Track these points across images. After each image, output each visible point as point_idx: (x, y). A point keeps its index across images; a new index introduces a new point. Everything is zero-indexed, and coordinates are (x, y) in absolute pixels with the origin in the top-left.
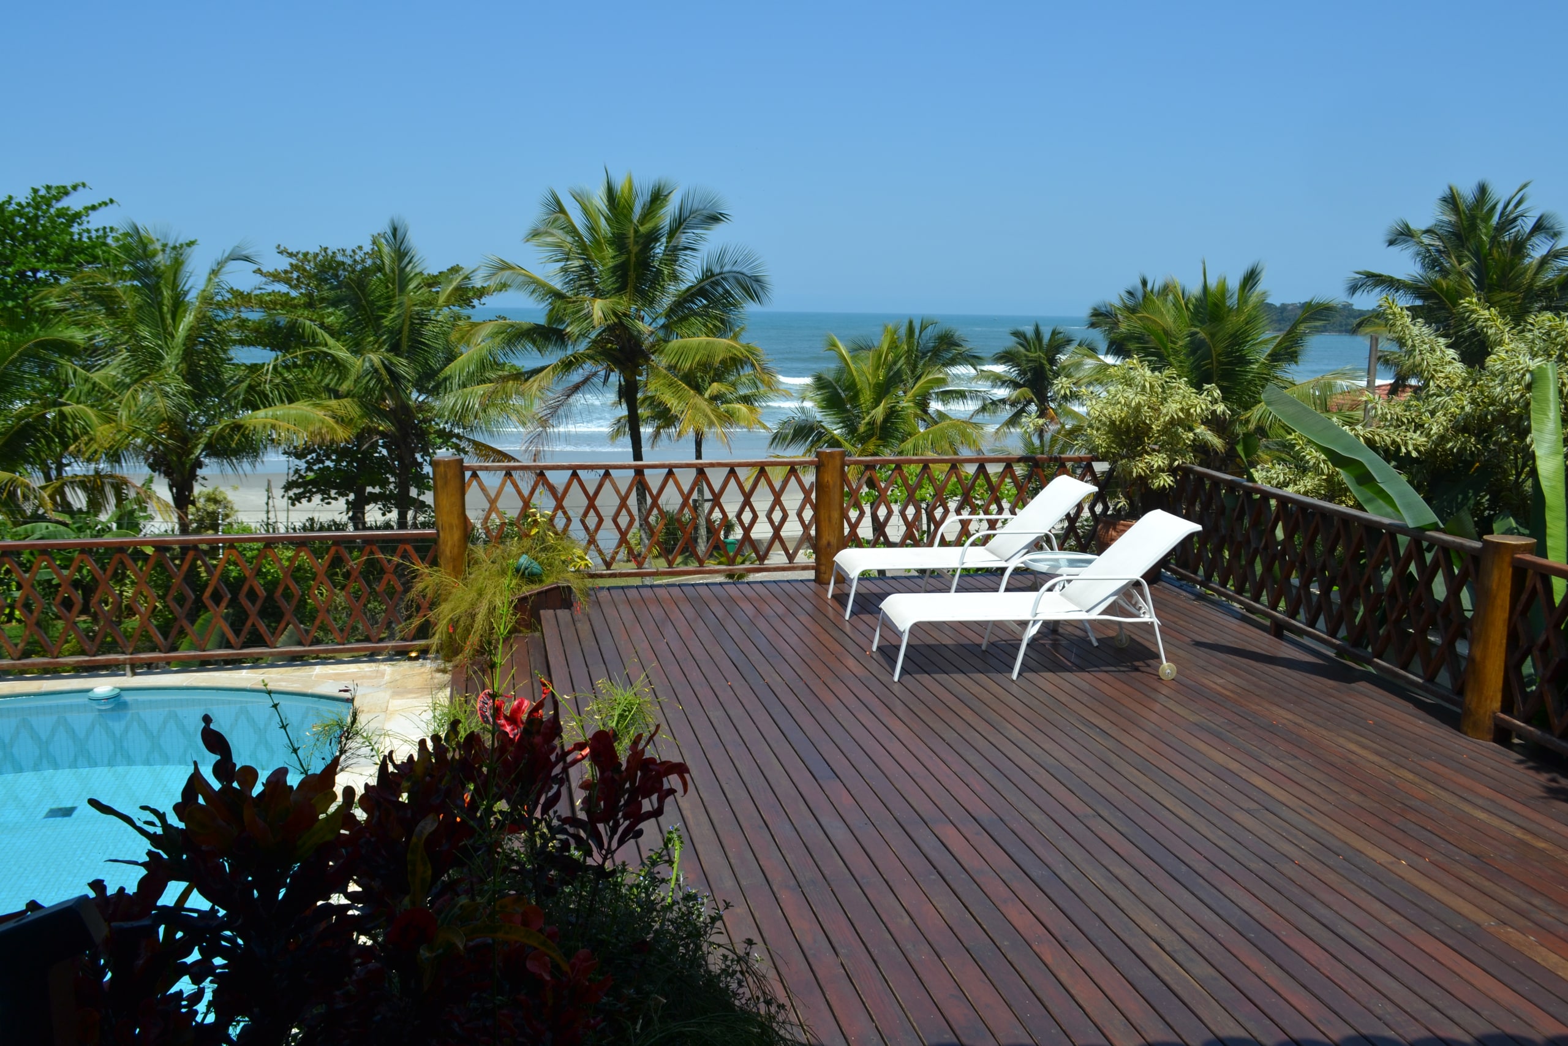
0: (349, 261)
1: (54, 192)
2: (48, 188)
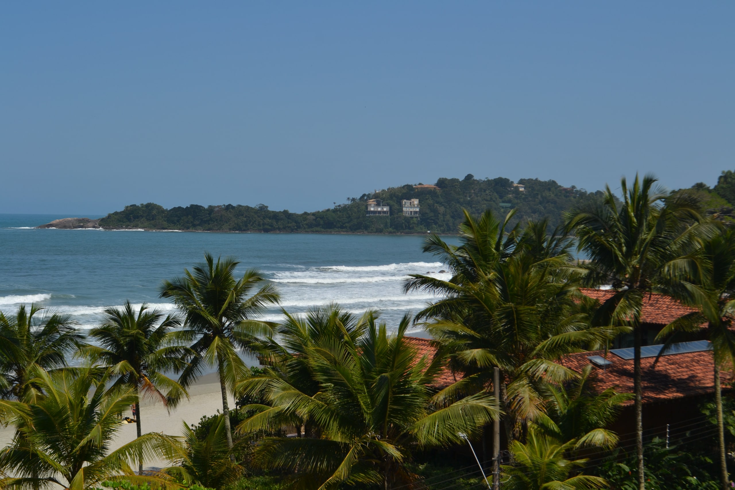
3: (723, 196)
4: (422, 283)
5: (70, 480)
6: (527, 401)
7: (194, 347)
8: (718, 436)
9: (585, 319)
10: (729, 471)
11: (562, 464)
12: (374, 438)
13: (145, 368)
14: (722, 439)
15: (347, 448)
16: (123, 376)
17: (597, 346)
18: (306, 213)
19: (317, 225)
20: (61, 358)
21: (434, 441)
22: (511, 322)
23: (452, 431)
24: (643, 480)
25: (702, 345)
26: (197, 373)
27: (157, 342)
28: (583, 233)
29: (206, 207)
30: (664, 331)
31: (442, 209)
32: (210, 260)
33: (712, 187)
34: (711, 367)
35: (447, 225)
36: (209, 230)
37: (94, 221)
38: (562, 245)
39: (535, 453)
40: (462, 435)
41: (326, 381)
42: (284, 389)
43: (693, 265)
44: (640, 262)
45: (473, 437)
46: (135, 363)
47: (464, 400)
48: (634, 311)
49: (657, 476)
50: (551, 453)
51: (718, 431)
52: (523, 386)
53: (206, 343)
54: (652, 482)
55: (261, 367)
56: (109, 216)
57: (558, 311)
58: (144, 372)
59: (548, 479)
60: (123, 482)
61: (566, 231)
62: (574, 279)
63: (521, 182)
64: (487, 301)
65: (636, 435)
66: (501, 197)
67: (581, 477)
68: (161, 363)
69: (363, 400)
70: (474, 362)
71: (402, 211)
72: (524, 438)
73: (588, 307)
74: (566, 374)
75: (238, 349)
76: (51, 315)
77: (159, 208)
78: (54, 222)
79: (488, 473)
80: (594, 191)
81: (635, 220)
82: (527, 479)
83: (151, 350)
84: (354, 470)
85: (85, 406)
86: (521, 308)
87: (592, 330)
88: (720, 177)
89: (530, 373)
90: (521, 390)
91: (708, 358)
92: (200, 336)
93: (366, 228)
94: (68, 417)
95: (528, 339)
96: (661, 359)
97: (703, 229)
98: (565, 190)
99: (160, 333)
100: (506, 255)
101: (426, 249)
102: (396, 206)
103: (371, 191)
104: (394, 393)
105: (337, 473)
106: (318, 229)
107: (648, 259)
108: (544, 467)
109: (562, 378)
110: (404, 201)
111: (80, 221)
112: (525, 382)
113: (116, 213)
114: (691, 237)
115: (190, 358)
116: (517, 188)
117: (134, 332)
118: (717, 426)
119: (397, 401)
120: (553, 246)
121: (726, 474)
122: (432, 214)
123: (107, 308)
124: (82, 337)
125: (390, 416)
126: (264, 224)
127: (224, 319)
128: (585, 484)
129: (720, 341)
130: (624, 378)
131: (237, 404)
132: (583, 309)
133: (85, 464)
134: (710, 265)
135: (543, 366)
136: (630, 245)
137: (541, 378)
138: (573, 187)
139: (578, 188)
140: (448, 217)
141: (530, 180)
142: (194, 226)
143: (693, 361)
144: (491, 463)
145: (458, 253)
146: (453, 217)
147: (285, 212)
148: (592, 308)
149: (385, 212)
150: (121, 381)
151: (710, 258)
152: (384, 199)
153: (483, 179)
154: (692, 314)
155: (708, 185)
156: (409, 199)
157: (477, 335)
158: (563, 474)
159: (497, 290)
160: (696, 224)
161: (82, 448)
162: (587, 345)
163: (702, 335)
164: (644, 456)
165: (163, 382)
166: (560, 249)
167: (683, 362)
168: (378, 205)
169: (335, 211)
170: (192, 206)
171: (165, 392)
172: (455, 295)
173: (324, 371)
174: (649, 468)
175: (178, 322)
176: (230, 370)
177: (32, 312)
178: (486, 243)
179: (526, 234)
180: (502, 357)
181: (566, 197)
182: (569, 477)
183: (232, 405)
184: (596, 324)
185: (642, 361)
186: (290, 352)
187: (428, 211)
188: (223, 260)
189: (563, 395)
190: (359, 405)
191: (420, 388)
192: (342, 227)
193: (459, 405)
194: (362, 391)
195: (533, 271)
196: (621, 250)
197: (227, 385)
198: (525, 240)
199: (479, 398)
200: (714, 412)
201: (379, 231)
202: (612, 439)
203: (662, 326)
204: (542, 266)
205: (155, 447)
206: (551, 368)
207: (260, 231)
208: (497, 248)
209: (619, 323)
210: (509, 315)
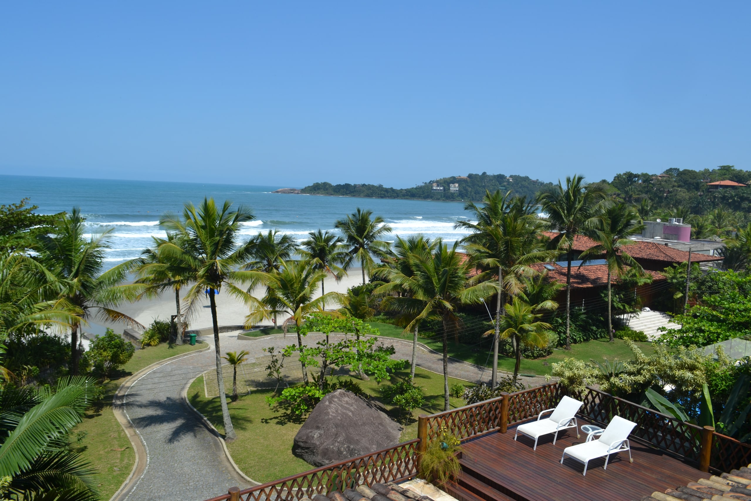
3: (616, 187)
4: (463, 225)
5: (294, 312)
6: (514, 285)
7: (350, 252)
8: (608, 307)
9: (543, 246)
10: (612, 324)
11: (530, 316)
12: (439, 299)
13: (327, 262)
14: (610, 308)
15: (426, 303)
16: (317, 265)
17: (548, 260)
18: (402, 189)
19: (407, 195)
20: (288, 255)
21: (468, 302)
22: (507, 246)
23: (477, 297)
24: (568, 327)
25: (603, 261)
26: (351, 265)
27: (333, 250)
28: (545, 204)
29: (353, 185)
30: (583, 254)
31: (470, 189)
32: (359, 211)
33: (610, 182)
34: (607, 273)
35: (472, 197)
36: (354, 196)
37: (298, 190)
38: (533, 209)
39: (516, 310)
40: (482, 300)
41: (417, 271)
42: (397, 273)
43: (601, 222)
44: (573, 219)
45: (487, 301)
46: (322, 259)
47: (484, 283)
48: (569, 243)
49: (576, 325)
50: (525, 310)
51: (608, 304)
52: (512, 277)
53: (356, 251)
54: (573, 328)
55: (382, 264)
56: (306, 188)
57: (531, 242)
58: (326, 264)
59: (522, 323)
60: (319, 314)
61: (537, 201)
62: (539, 226)
63: (511, 176)
64: (496, 235)
65: (567, 304)
66: (500, 184)
67: (539, 323)
68: (334, 259)
69: (435, 280)
70: (488, 265)
71: (449, 189)
72: (511, 302)
73: (544, 241)
74: (534, 273)
75: (371, 254)
76: (284, 234)
77: (330, 185)
78: (279, 190)
79: (493, 318)
80: (548, 182)
81: (572, 197)
82: (512, 323)
83: (330, 253)
84: (430, 314)
85: (302, 278)
86: (513, 239)
87: (548, 252)
88: (615, 177)
89: (515, 272)
90: (511, 279)
91: (605, 268)
92: (353, 248)
93: (431, 197)
94: (294, 283)
95: (515, 255)
96: (581, 268)
97: (607, 203)
98: (533, 181)
99: (334, 245)
100: (505, 213)
101: (466, 209)
102: (447, 187)
103: (434, 179)
104: (450, 278)
105: (421, 314)
106: (408, 197)
107: (577, 218)
108: (521, 317)
109: (531, 275)
110: (451, 185)
111: (291, 190)
112: (513, 275)
113: (309, 187)
114: (600, 207)
115: (347, 259)
116: (508, 180)
117: (322, 244)
118: (608, 302)
119: (451, 282)
120: (528, 209)
121: (611, 326)
122: (465, 192)
123: (310, 232)
124: (298, 246)
125: (447, 289)
126: (381, 194)
127: (365, 240)
128: (541, 326)
129: (611, 260)
130: (562, 276)
131: (369, 281)
132: (542, 241)
133: (301, 305)
134: (609, 221)
135: (522, 268)
136: (569, 210)
137: (521, 274)
138: (538, 180)
139: (540, 181)
140: (473, 193)
141: (515, 176)
142: (347, 194)
143: (597, 269)
144: (496, 314)
145: (482, 211)
146: (475, 193)
147: (392, 188)
148: (546, 241)
149: (441, 190)
150: (315, 268)
151: (610, 218)
152: (441, 183)
153: (492, 174)
154: (599, 246)
155: (608, 181)
156: (453, 184)
157: (490, 252)
158: (530, 321)
159: (501, 230)
160: (604, 200)
161: (301, 297)
162: (542, 259)
163: (603, 257)
164: (570, 315)
165: (335, 268)
166: (531, 211)
167: (592, 270)
168: (438, 186)
169: (416, 188)
170: (346, 184)
171: (336, 274)
172: (479, 232)
173: (417, 265)
174: (572, 321)
175: (343, 241)
176: (367, 264)
177: (275, 233)
178: (496, 206)
179: (516, 203)
180: (503, 264)
181: (533, 185)
182: (533, 323)
183: (367, 282)
184: (549, 248)
185: (571, 268)
186: (400, 257)
187: (463, 190)
188: (365, 211)
189: (531, 283)
190: (433, 283)
191: (462, 276)
192: (419, 197)
193: (481, 285)
194: (434, 276)
195: (519, 221)
196: (564, 213)
197: (365, 272)
198: (516, 206)
199: (491, 282)
200: (607, 295)
201: (438, 199)
202: (556, 305)
203: (582, 251)
204: (524, 219)
205: (333, 298)
206: (526, 269)
207: (379, 197)
208: (502, 210)
209: (561, 249)
210: (507, 243)
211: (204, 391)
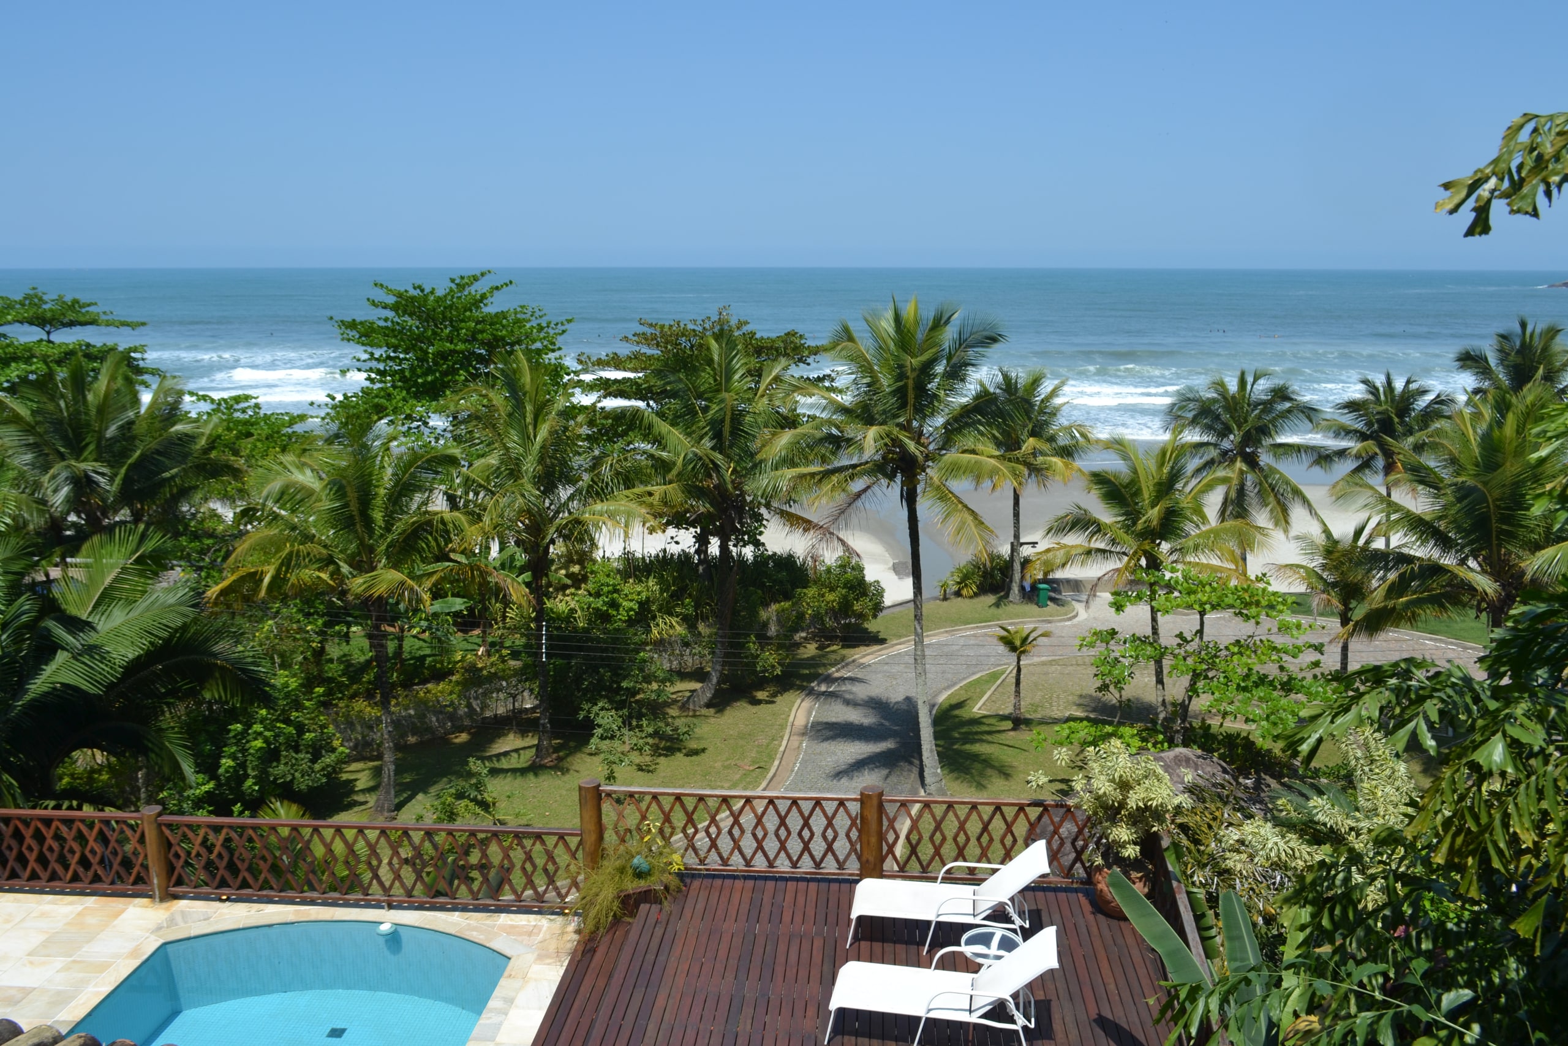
0: (700, 329)
1: (466, 280)
2: (462, 278)
32: (1523, 325)
117: (1383, 408)
161: (1144, 524)
211: (981, 698)
